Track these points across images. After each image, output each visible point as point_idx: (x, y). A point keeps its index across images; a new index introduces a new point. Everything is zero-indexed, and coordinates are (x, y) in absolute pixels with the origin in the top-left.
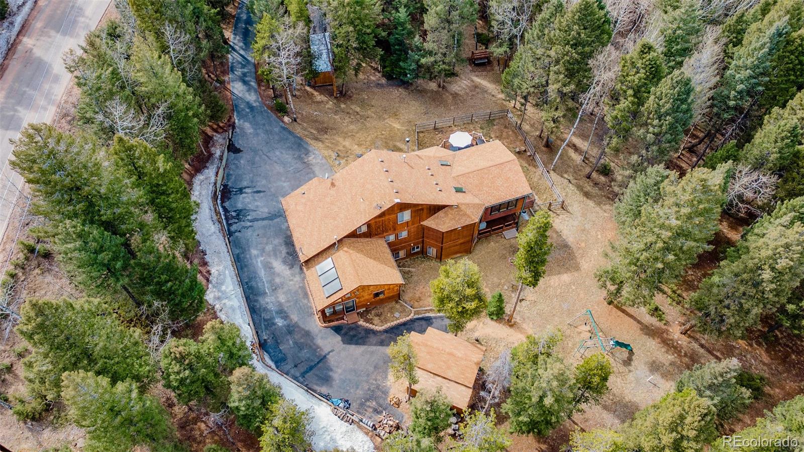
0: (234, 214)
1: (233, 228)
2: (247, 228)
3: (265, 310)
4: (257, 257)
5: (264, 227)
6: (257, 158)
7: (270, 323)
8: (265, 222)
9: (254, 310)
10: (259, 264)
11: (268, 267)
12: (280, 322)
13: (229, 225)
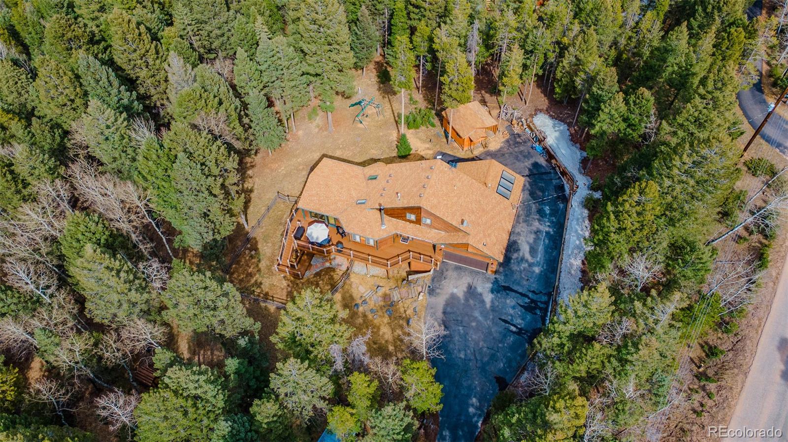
0: (538, 312)
1: (544, 298)
2: (533, 292)
3: (552, 222)
4: (538, 264)
5: (519, 284)
6: (486, 359)
7: (554, 212)
8: (515, 288)
9: (560, 227)
10: (539, 256)
11: (533, 251)
12: (547, 209)
13: (547, 303)
